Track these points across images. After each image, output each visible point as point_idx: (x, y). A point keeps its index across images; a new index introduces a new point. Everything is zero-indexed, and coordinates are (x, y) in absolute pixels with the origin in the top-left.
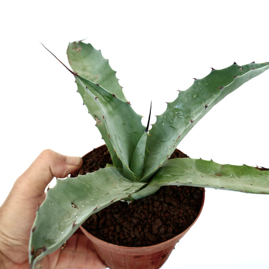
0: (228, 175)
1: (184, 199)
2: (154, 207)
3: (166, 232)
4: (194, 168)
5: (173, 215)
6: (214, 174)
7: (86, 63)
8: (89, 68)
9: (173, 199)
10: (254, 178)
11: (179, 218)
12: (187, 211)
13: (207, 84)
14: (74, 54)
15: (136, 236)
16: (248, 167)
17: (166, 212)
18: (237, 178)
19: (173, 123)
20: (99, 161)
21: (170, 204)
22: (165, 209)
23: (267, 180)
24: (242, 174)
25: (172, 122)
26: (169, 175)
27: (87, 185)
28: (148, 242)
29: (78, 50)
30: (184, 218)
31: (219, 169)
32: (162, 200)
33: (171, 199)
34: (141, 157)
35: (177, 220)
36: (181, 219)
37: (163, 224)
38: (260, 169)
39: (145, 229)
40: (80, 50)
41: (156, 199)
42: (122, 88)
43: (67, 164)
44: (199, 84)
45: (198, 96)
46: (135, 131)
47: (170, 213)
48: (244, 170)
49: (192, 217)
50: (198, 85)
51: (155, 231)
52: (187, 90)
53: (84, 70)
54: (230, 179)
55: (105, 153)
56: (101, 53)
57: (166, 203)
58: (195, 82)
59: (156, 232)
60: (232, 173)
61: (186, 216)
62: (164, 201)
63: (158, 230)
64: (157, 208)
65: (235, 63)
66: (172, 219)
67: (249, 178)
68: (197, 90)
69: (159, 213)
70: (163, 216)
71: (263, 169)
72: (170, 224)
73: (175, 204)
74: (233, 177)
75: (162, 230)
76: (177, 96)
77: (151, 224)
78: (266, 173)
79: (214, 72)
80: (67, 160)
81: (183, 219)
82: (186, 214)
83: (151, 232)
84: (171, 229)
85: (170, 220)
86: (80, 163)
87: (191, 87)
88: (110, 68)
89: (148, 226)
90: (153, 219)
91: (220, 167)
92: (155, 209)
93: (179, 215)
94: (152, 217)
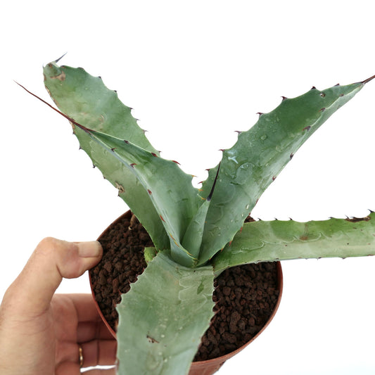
0: (316, 237)
1: (256, 275)
2: (224, 296)
3: (247, 326)
4: (272, 234)
5: (251, 301)
6: (298, 238)
7: (79, 98)
8: (86, 107)
9: (245, 279)
10: (347, 234)
11: (258, 302)
12: (265, 290)
13: (278, 120)
14: (55, 86)
15: (211, 343)
16: (337, 220)
17: (242, 298)
18: (328, 238)
19: (235, 178)
20: (127, 243)
21: (244, 287)
22: (240, 296)
23: (363, 233)
24: (333, 231)
25: (233, 176)
26: (241, 251)
27: (150, 298)
28: (228, 346)
29: (60, 77)
30: (264, 301)
31: (302, 229)
32: (232, 283)
33: (243, 280)
34: (200, 233)
35: (257, 306)
36: (261, 304)
37: (241, 317)
38: (351, 220)
39: (221, 329)
40: (62, 78)
41: (224, 284)
42: (144, 131)
43: (80, 256)
44: (267, 120)
45: (267, 137)
46: (185, 197)
47: (246, 300)
48: (333, 226)
49: (273, 297)
50: (265, 122)
51: (233, 329)
52: (250, 130)
53: (79, 110)
54: (320, 241)
55: (130, 229)
56: (102, 82)
57: (238, 287)
58: (260, 119)
59: (235, 330)
60: (320, 232)
61: (266, 298)
62: (235, 284)
63: (237, 325)
64: (229, 296)
65: (314, 88)
66: (251, 306)
67: (342, 236)
68: (264, 130)
69: (233, 304)
70: (238, 305)
71: (355, 220)
72: (249, 315)
73: (249, 284)
74: (323, 238)
75: (243, 324)
76: (236, 140)
77: (226, 321)
78: (360, 225)
79: (286, 102)
80: (80, 250)
81: (263, 303)
82: (266, 295)
83: (228, 331)
84: (254, 321)
85: (249, 308)
86: (99, 251)
87: (255, 126)
88: (121, 103)
89: (223, 325)
90: (228, 312)
91: (304, 227)
92: (227, 299)
93: (258, 298)
94: (225, 311)
